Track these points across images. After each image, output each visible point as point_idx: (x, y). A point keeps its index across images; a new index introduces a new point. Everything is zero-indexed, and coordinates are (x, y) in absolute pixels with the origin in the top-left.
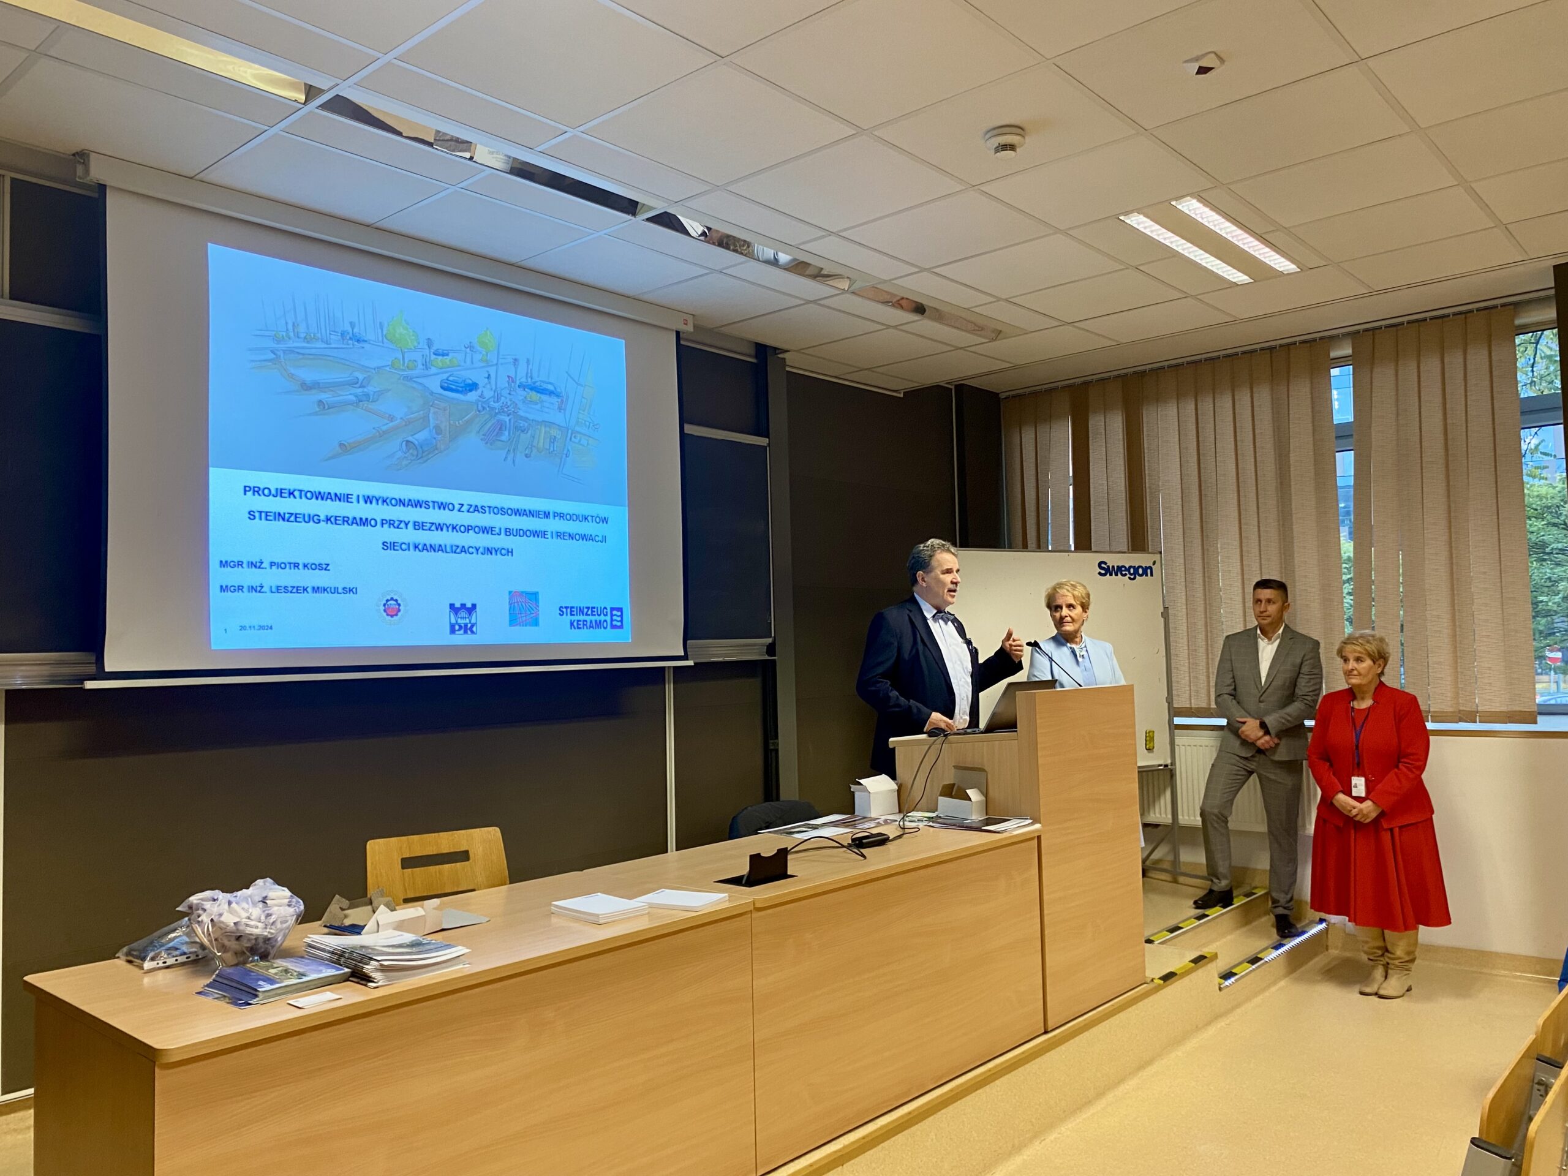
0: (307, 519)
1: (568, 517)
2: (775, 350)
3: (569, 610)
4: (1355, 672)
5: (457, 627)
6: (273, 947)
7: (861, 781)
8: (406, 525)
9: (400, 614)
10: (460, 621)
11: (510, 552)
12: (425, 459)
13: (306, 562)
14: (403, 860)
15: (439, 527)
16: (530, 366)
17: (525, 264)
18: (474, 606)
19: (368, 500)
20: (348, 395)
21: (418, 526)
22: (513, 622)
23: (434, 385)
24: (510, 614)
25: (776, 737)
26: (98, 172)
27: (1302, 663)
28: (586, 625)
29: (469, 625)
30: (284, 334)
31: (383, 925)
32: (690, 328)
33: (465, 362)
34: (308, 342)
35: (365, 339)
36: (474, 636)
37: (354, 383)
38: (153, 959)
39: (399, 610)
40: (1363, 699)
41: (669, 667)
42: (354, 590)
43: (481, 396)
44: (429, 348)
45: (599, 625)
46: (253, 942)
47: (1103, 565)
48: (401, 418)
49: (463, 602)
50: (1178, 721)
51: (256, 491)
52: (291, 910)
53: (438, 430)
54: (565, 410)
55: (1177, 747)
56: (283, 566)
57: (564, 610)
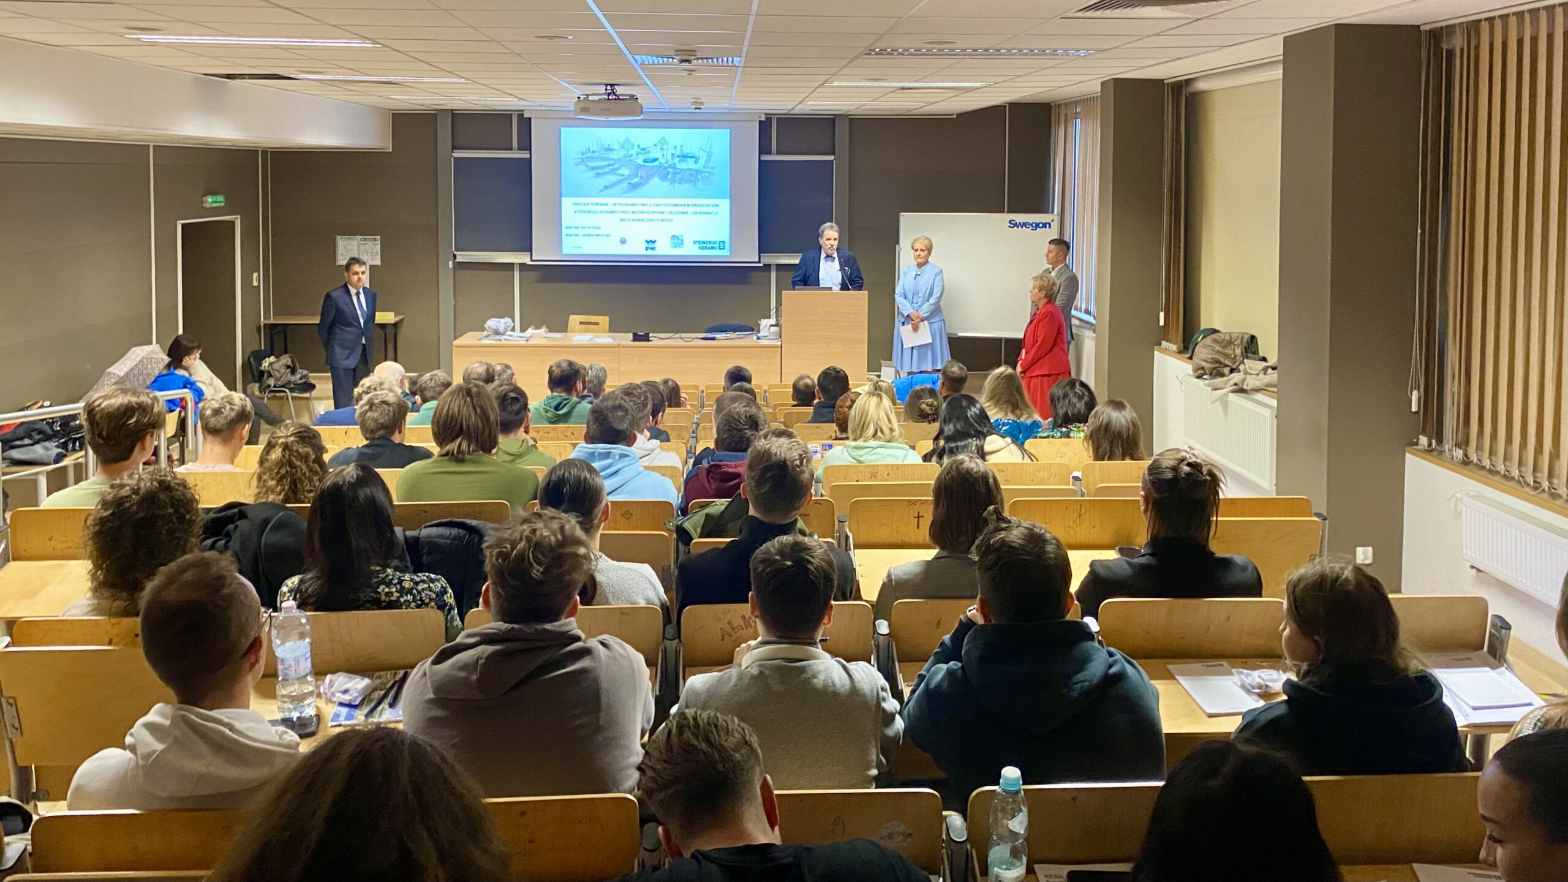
0: (593, 212)
1: (699, 205)
3: (698, 242)
5: (648, 248)
7: (760, 319)
8: (629, 212)
10: (649, 246)
11: (671, 220)
12: (637, 187)
13: (595, 226)
14: (580, 322)
15: (642, 212)
16: (682, 148)
18: (656, 241)
19: (615, 204)
20: (607, 169)
21: (634, 212)
22: (672, 247)
23: (640, 161)
24: (670, 243)
28: (707, 248)
29: (653, 248)
30: (586, 153)
33: (653, 150)
34: (593, 154)
35: (613, 149)
36: (655, 251)
37: (609, 165)
39: (626, 242)
42: (609, 235)
43: (660, 163)
44: (638, 148)
45: (713, 248)
47: (1012, 222)
48: (627, 175)
51: (576, 204)
53: (641, 177)
54: (698, 163)
56: (585, 228)
57: (696, 242)
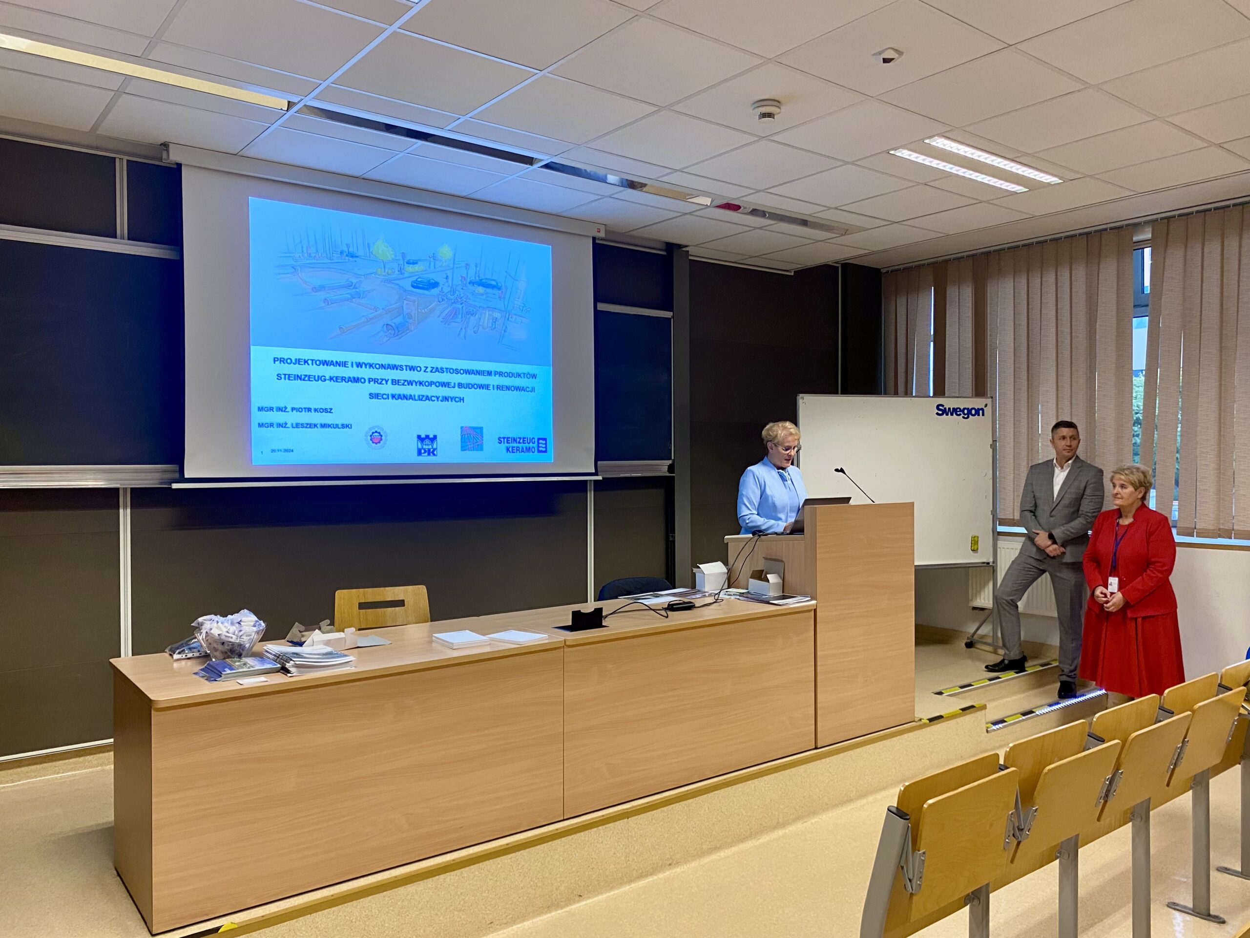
0: (316, 378)
1: (506, 374)
2: (680, 246)
3: (506, 440)
4: (1119, 496)
5: (423, 451)
6: (243, 650)
7: (700, 566)
8: (387, 382)
9: (381, 442)
10: (424, 447)
11: (462, 399)
12: (400, 336)
13: (316, 408)
14: (360, 604)
15: (410, 383)
16: (478, 269)
17: (472, 196)
18: (435, 437)
19: (359, 365)
20: (345, 294)
21: (395, 382)
22: (463, 448)
23: (407, 284)
24: (461, 442)
25: (674, 533)
26: (175, 156)
27: (1085, 488)
28: (519, 450)
29: (432, 450)
30: (301, 255)
31: (316, 642)
32: (602, 234)
33: (430, 268)
34: (317, 260)
35: (357, 255)
36: (434, 457)
37: (349, 286)
38: (179, 653)
39: (381, 439)
40: (1126, 517)
41: (591, 481)
42: (350, 426)
43: (442, 291)
44: (403, 260)
45: (528, 450)
46: (230, 646)
47: (941, 407)
48: (383, 309)
49: (428, 434)
50: (1000, 529)
51: (282, 360)
52: (255, 629)
53: (409, 316)
54: (504, 298)
55: (998, 550)
56: (300, 410)
57: (502, 440)
